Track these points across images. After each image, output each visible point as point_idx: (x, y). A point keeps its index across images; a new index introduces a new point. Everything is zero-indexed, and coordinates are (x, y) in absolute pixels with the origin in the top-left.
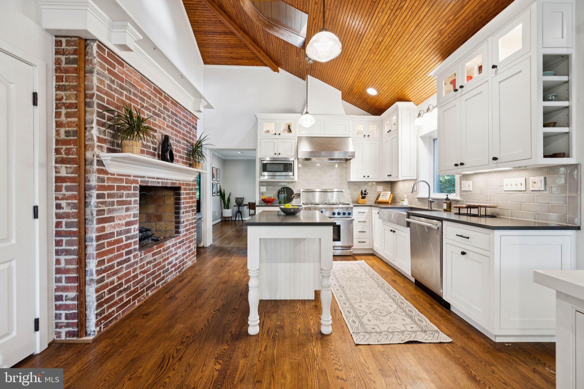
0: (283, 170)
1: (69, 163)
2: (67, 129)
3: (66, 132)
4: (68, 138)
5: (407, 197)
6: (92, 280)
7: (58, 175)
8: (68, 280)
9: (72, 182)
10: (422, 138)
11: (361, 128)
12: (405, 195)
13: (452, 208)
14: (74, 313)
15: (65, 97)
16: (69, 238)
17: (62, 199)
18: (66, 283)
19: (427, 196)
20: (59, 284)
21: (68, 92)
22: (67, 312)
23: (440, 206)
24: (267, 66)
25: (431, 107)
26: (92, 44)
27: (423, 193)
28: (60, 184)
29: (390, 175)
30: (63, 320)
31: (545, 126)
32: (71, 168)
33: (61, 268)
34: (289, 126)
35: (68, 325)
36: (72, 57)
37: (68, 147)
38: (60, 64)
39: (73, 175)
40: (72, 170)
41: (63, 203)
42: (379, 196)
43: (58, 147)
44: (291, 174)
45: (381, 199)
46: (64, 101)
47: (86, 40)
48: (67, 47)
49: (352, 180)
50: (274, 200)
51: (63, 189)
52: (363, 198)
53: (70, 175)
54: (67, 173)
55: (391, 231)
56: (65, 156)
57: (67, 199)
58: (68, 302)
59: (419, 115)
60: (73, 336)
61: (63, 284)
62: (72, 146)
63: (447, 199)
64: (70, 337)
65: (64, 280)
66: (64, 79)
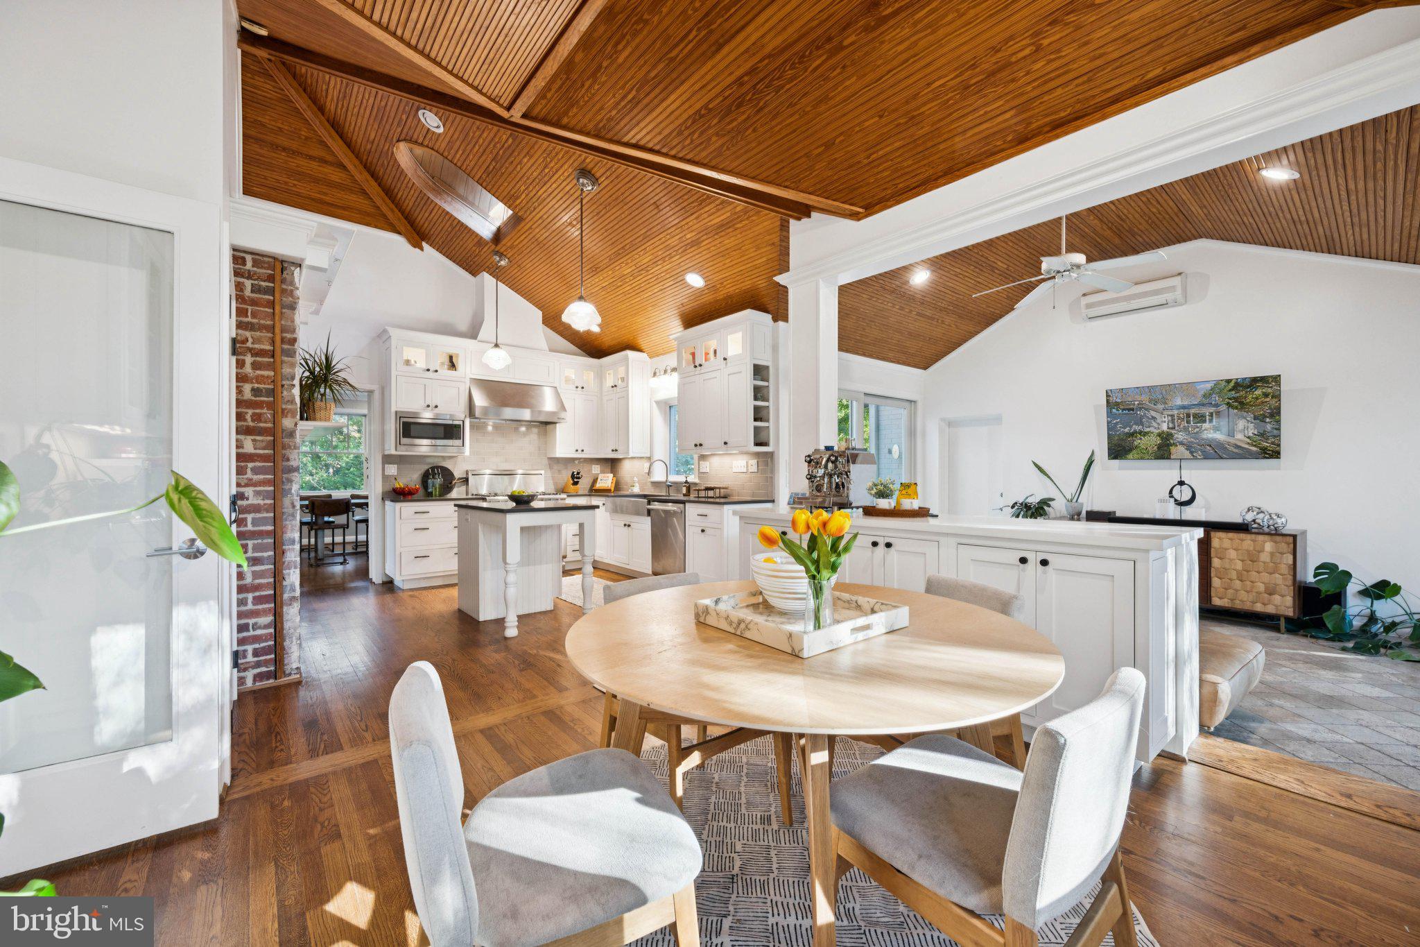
0: (442, 436)
1: (260, 434)
2: (256, 385)
3: (253, 389)
4: (258, 399)
5: (639, 482)
6: (294, 597)
7: (241, 450)
8: (258, 600)
9: (265, 461)
10: (658, 403)
11: (571, 373)
12: (635, 479)
13: (691, 491)
14: (269, 646)
15: (250, 340)
16: (260, 541)
17: (247, 485)
18: (254, 604)
19: (663, 479)
20: (243, 608)
21: (258, 334)
22: (257, 646)
23: (678, 491)
24: (399, 233)
25: (669, 369)
26: (293, 268)
27: (659, 475)
28: (242, 464)
29: (616, 450)
30: (250, 658)
31: (755, 420)
32: (262, 441)
33: (245, 585)
34: (451, 358)
35: (258, 664)
36: (264, 284)
37: (257, 411)
38: (242, 290)
39: (266, 451)
40: (264, 444)
41: (249, 491)
42: (595, 481)
43: (239, 410)
44: (458, 442)
45: (599, 485)
46: (249, 344)
47: (282, 262)
48: (255, 269)
49: (558, 455)
50: (417, 490)
51: (249, 471)
52: (576, 483)
53: (261, 452)
54: (255, 449)
55: (625, 525)
56: (251, 424)
57: (255, 485)
58: (259, 632)
59: (655, 374)
60: (268, 679)
61: (250, 606)
62: (265, 411)
63: (686, 482)
64: (261, 680)
65: (250, 601)
66: (249, 314)
